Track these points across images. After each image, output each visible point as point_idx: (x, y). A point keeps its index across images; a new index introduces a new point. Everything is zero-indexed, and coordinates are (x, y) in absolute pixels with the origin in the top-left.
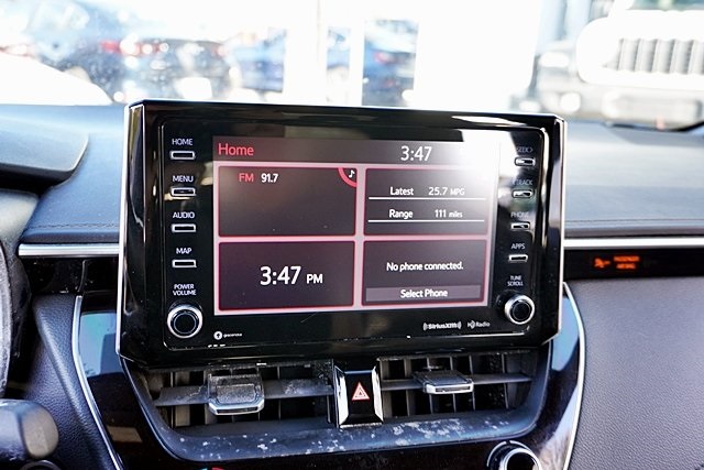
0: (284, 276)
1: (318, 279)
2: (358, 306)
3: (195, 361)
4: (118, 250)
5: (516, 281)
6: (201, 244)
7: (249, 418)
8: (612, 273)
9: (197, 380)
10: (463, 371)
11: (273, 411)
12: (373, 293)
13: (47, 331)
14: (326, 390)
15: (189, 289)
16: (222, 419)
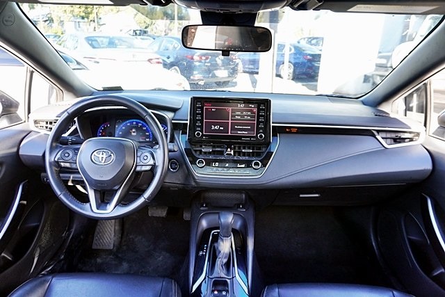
0: (216, 128)
1: (222, 128)
2: (229, 134)
3: (200, 143)
4: (188, 122)
5: (261, 131)
6: (202, 121)
7: (210, 153)
8: (290, 132)
9: (201, 146)
10: (249, 148)
11: (213, 153)
12: (233, 132)
13: (176, 136)
14: (223, 150)
15: (199, 129)
16: (205, 153)
